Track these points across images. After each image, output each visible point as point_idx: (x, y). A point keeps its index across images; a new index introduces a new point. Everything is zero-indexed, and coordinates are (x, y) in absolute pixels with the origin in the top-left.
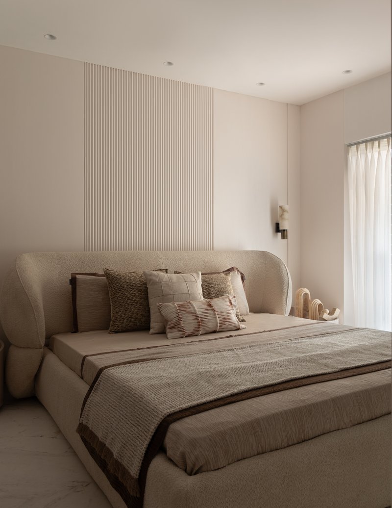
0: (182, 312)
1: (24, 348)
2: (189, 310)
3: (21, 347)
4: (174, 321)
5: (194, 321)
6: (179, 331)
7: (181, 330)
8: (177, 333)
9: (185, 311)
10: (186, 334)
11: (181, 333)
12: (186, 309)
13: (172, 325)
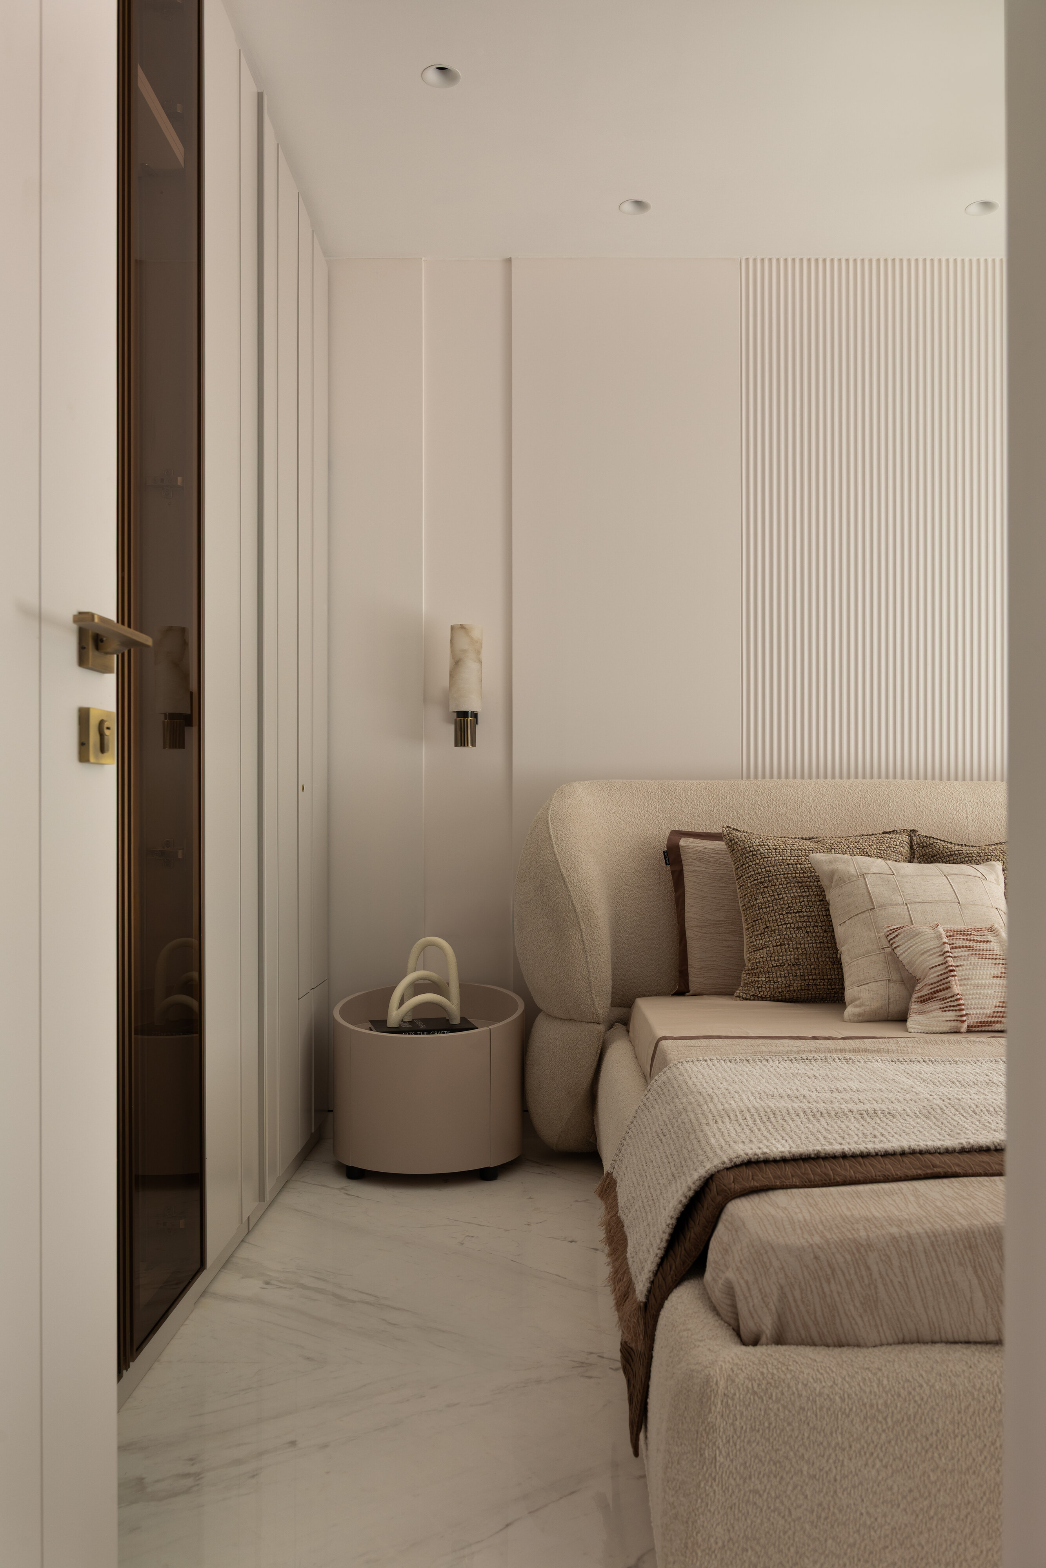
0: (957, 952)
1: (561, 1019)
2: (984, 946)
3: (556, 1018)
4: (932, 977)
5: (998, 981)
6: (944, 1009)
7: (954, 1004)
8: (939, 1013)
9: (970, 948)
10: (971, 1021)
11: (951, 1015)
12: (971, 944)
13: (925, 992)
